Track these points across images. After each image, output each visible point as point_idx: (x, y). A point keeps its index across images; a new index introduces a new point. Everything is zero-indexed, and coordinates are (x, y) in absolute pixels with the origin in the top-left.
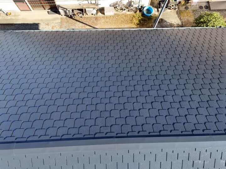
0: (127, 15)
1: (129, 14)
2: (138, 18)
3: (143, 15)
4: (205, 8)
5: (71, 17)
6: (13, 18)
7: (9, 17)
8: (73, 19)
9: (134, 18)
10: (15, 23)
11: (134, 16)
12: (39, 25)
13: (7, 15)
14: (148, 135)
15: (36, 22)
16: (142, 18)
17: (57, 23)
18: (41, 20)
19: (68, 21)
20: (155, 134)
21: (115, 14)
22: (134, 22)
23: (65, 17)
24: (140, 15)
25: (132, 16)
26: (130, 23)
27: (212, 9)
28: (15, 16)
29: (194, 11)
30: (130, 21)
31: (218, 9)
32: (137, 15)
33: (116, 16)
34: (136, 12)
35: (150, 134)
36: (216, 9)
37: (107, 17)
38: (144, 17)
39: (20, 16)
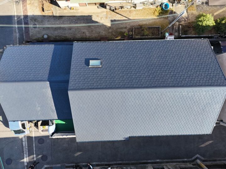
0: (151, 9)
1: (153, 8)
2: (159, 11)
3: (162, 9)
4: (205, 4)
5: (113, 11)
6: (75, 11)
7: (72, 11)
8: (115, 12)
9: (156, 11)
10: (76, 15)
11: (156, 10)
12: (92, 16)
13: (71, 9)
15: (90, 15)
16: (161, 11)
17: (104, 15)
18: (94, 13)
19: (111, 14)
21: (143, 8)
22: (155, 14)
23: (109, 10)
24: (160, 9)
25: (154, 10)
26: (152, 15)
27: (209, 5)
28: (76, 10)
29: (197, 6)
30: (153, 14)
31: (214, 5)
32: (158, 9)
33: (143, 10)
34: (157, 7)
36: (212, 5)
37: (137, 10)
38: (163, 11)
39: (79, 10)
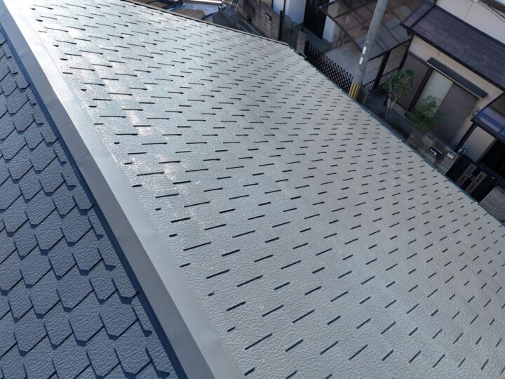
14: (154, 333)
20: (143, 311)
35: (152, 329)
